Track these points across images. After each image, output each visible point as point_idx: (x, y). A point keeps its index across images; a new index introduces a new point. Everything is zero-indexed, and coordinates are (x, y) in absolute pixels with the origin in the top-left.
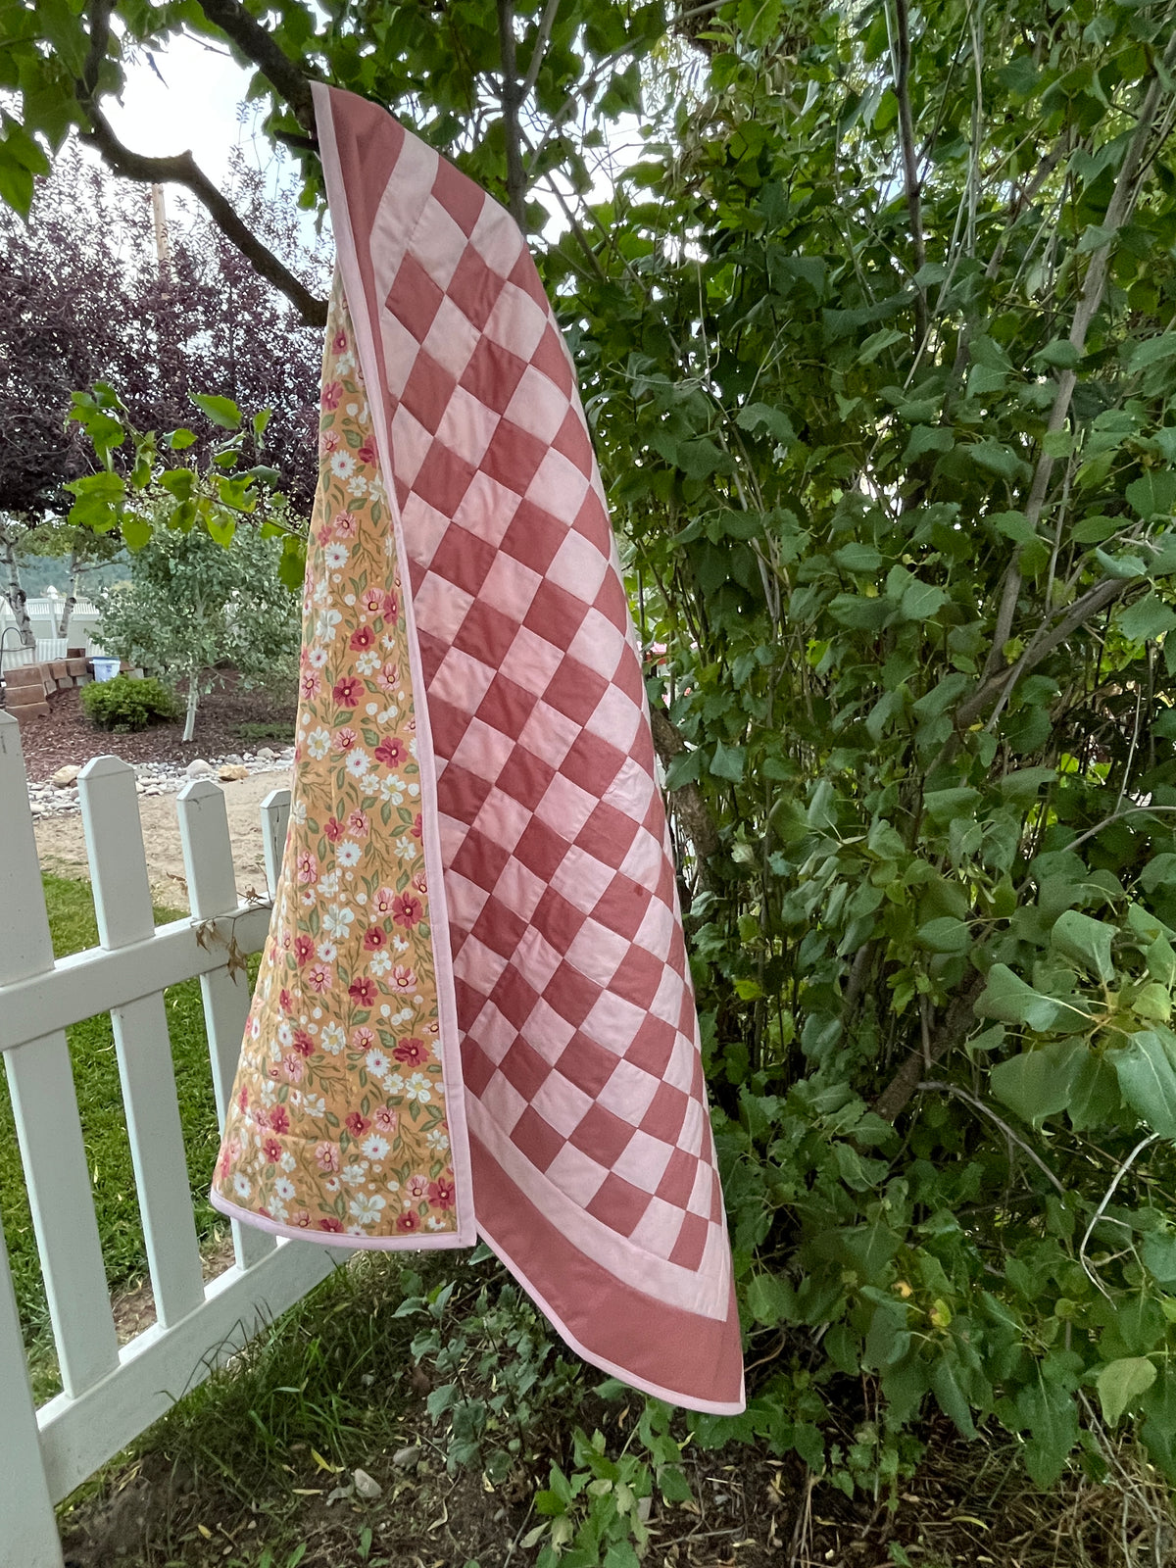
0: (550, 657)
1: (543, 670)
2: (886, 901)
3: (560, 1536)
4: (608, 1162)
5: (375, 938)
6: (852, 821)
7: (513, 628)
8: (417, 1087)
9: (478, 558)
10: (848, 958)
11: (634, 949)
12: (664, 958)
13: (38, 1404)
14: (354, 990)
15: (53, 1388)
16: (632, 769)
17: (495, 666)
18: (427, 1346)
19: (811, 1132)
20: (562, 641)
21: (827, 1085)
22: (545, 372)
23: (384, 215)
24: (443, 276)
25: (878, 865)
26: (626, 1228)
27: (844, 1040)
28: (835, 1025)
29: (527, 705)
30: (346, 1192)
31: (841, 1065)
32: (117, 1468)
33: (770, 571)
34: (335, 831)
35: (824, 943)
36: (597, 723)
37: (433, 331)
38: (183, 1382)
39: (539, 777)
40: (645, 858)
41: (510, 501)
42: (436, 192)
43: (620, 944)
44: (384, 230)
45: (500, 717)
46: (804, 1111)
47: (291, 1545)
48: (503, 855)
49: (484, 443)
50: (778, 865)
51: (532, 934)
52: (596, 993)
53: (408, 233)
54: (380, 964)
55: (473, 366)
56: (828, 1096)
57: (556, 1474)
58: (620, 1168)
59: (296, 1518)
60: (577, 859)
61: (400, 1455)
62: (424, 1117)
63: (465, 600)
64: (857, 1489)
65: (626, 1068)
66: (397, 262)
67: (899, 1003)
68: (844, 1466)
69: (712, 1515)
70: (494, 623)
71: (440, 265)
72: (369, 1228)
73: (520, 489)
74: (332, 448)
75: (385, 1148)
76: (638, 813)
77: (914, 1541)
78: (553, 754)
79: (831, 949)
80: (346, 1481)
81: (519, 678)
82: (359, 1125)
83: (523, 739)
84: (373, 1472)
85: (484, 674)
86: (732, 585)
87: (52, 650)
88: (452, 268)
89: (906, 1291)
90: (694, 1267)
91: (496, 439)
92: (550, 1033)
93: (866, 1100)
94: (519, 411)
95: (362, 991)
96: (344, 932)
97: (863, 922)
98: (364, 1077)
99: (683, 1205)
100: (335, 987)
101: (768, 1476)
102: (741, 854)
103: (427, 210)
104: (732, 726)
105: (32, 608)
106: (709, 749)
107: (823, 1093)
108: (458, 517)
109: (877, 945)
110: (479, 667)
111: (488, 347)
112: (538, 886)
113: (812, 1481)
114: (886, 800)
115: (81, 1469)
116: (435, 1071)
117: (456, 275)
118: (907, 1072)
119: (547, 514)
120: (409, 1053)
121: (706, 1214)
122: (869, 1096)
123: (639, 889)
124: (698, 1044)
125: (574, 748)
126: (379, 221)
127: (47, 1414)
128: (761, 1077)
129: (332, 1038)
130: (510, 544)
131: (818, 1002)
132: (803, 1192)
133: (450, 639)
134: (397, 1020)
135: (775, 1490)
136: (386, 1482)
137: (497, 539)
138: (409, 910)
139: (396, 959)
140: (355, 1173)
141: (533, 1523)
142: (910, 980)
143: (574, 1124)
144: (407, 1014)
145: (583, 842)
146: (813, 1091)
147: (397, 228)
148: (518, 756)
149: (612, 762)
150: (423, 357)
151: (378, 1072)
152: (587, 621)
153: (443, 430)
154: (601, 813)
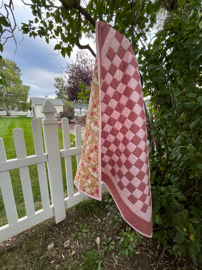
0: (129, 111)
1: (128, 113)
2: (190, 159)
3: (122, 240)
4: (132, 192)
5: (92, 151)
6: (184, 143)
7: (124, 107)
8: (95, 175)
9: (119, 96)
10: (182, 167)
11: (139, 160)
12: (144, 161)
13: (65, 198)
14: (88, 158)
15: (67, 196)
16: (141, 130)
17: (121, 113)
18: (108, 206)
19: (170, 195)
20: (131, 109)
21: (175, 188)
22: (132, 65)
23: (106, 41)
24: (116, 51)
25: (189, 152)
26: (134, 203)
27: (179, 181)
28: (177, 178)
29: (125, 119)
30: (85, 187)
31: (178, 185)
32: (73, 207)
33: (174, 100)
34: (89, 135)
35: (177, 163)
36: (136, 122)
37: (114, 60)
38: (80, 200)
39: (126, 130)
40: (142, 145)
41: (125, 86)
42: (115, 37)
43: (137, 158)
44: (106, 44)
45: (121, 121)
46: (169, 191)
47: (89, 225)
48: (120, 142)
49: (121, 77)
50: (170, 149)
51: (123, 154)
52: (132, 165)
53: (110, 44)
54: (92, 155)
55: (120, 65)
56: (174, 190)
57: (123, 231)
58: (133, 193)
59: (91, 221)
60: (131, 144)
61: (104, 219)
62: (95, 179)
63: (117, 102)
64: (173, 254)
65: (135, 178)
66: (108, 49)
67: (191, 177)
68: (171, 249)
69: (147, 246)
70: (121, 106)
71: (115, 49)
72: (88, 193)
73: (126, 84)
74: (94, 77)
75: (90, 182)
76: (142, 137)
77: (183, 267)
78: (128, 127)
79: (179, 165)
80: (97, 219)
81: (124, 115)
82: (88, 178)
83: (124, 124)
84: (101, 219)
85: (119, 114)
86: (166, 103)
87: (83, 115)
88: (117, 49)
89: (185, 230)
90: (145, 212)
91: (123, 77)
92: (124, 170)
93: (182, 192)
94: (127, 72)
95: (89, 158)
96: (88, 149)
97: (184, 162)
98: (89, 171)
99: (144, 202)
100: (86, 157)
101: (157, 244)
102: (163, 147)
103: (114, 40)
104: (164, 126)
105: (82, 110)
106: (159, 129)
107: (173, 189)
108: (117, 90)
109: (188, 166)
110: (118, 113)
111: (123, 62)
112: (124, 147)
113: (165, 248)
114: (193, 141)
115: (69, 206)
116: (98, 173)
117: (118, 51)
118: (191, 189)
119: (130, 88)
120: (94, 169)
121: (148, 204)
122: (183, 192)
123: (141, 150)
124: (149, 177)
125: (132, 126)
126: (105, 42)
127: (66, 199)
128: (163, 183)
129: (86, 164)
130: (124, 94)
131: (175, 174)
132: (167, 205)
133: (114, 109)
134: (93, 164)
135: (158, 247)
136: (102, 221)
137: (122, 93)
138: (96, 148)
139: (94, 155)
140: (86, 184)
141: (119, 236)
142: (194, 174)
143: (127, 185)
144: (94, 163)
145: (132, 141)
146: (172, 188)
147: (108, 43)
148: (123, 127)
149: (138, 129)
150: (112, 64)
151: (90, 171)
152: (136, 105)
153: (115, 76)
154: (135, 137)
